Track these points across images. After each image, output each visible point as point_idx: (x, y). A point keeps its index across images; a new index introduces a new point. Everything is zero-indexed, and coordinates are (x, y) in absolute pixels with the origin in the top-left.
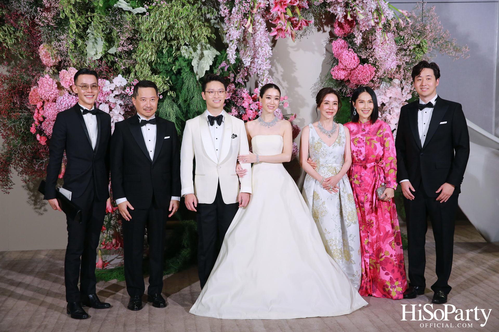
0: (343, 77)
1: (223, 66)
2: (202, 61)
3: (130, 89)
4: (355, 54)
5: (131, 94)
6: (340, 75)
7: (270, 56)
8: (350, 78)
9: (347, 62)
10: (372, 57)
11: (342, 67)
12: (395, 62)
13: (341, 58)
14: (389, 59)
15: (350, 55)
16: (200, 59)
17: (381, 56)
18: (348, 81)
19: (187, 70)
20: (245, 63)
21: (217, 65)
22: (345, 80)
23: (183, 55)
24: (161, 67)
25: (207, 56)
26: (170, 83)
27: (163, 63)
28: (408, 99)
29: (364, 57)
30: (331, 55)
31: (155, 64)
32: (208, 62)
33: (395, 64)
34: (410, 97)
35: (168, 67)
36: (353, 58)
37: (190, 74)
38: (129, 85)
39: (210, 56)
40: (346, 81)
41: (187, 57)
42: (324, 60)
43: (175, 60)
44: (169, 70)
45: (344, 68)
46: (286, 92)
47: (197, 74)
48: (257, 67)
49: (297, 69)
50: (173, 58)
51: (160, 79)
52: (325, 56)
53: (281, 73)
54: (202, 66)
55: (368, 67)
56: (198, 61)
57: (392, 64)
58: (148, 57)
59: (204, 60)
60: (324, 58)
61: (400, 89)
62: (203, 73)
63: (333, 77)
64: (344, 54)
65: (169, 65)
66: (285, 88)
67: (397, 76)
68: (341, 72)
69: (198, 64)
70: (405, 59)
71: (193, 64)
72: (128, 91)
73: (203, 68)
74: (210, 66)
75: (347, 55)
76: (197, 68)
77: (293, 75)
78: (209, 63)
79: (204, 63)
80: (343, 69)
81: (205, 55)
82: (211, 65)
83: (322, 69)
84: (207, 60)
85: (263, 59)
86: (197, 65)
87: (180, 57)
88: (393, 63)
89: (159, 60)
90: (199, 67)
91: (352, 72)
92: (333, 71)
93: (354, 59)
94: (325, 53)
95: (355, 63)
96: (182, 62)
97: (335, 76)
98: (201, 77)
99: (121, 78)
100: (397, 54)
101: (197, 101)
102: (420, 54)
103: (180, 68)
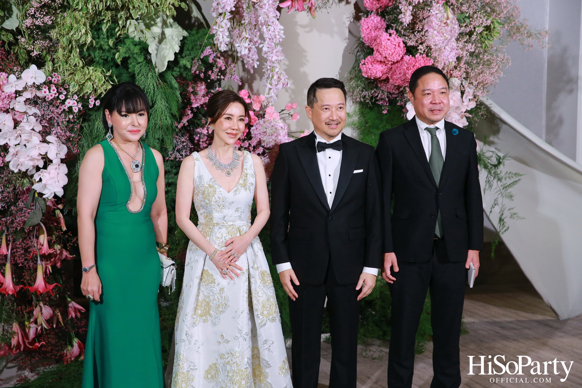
0: (379, 75)
1: (207, 54)
2: (163, 45)
3: (49, 89)
4: (401, 40)
5: (51, 98)
6: (375, 72)
7: (281, 40)
8: (389, 76)
9: (389, 52)
10: (422, 44)
11: (379, 58)
12: (455, 52)
13: (380, 44)
14: (447, 47)
15: (393, 40)
16: (160, 42)
17: (437, 43)
18: (387, 80)
19: (141, 59)
20: (239, 50)
21: (186, 52)
22: (382, 78)
23: (132, 35)
24: (96, 53)
25: (170, 37)
26: (113, 81)
27: (101, 48)
28: (469, 109)
29: (411, 43)
30: (357, 39)
31: (88, 49)
32: (172, 47)
33: (454, 54)
34: (473, 105)
35: (108, 54)
36: (397, 45)
37: (145, 66)
38: (48, 83)
39: (174, 37)
40: (383, 80)
41: (137, 39)
42: (346, 47)
43: (117, 42)
44: (109, 59)
45: (383, 60)
46: (290, 96)
47: (156, 67)
48: (254, 57)
49: (307, 61)
50: (117, 39)
51: (99, 74)
52: (347, 41)
53: (285, 67)
54: (162, 53)
55: (422, 59)
56: (156, 45)
57: (451, 55)
58: (81, 37)
59: (166, 44)
60: (346, 45)
61: (459, 94)
62: (164, 66)
63: (363, 75)
64: (383, 39)
65: (109, 51)
66: (289, 90)
67: (456, 73)
68: (378, 66)
69: (157, 50)
70: (469, 48)
71: (150, 50)
72: (45, 92)
73: (165, 57)
74: (175, 54)
75: (389, 40)
76: (155, 56)
77: (302, 70)
78: (173, 49)
79: (166, 48)
80: (381, 62)
81: (167, 35)
82: (177, 52)
83: (343, 61)
84: (171, 45)
85: (271, 45)
86: (155, 52)
87: (126, 38)
88: (452, 53)
89: (94, 42)
90: (158, 55)
91: (394, 66)
92: (364, 64)
93: (399, 46)
94: (347, 36)
95: (401, 52)
96: (132, 47)
97: (366, 73)
98: (160, 71)
99: (35, 71)
100: (457, 40)
101: (160, 110)
102: (489, 40)
103: (127, 55)
